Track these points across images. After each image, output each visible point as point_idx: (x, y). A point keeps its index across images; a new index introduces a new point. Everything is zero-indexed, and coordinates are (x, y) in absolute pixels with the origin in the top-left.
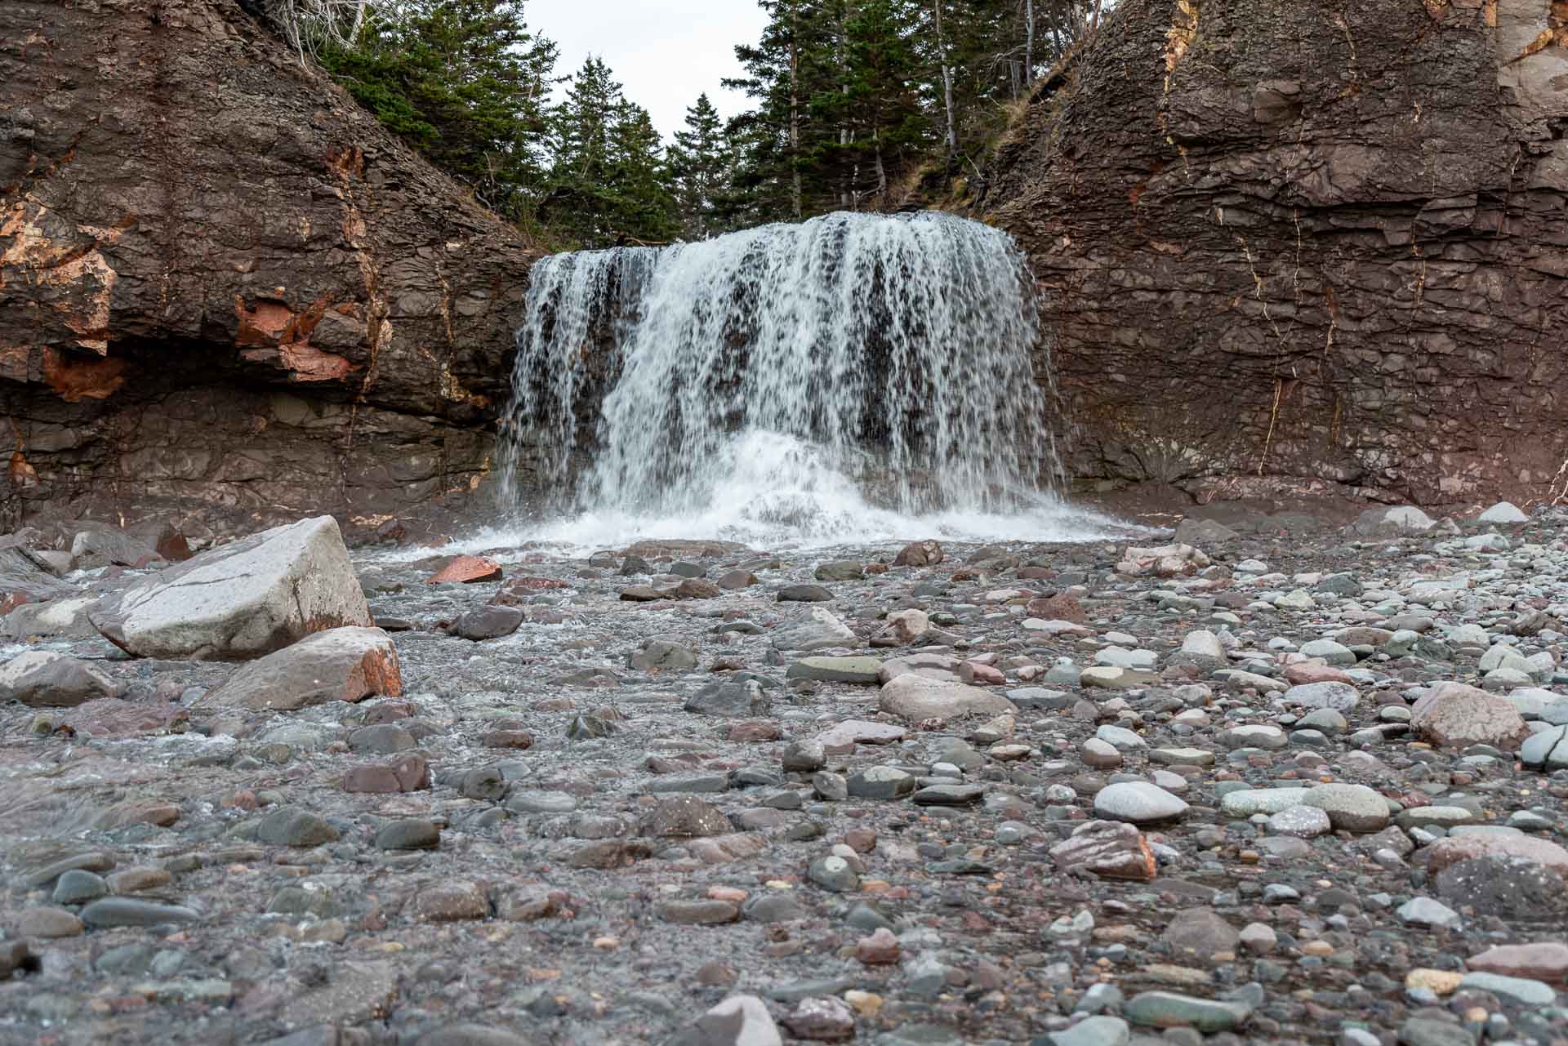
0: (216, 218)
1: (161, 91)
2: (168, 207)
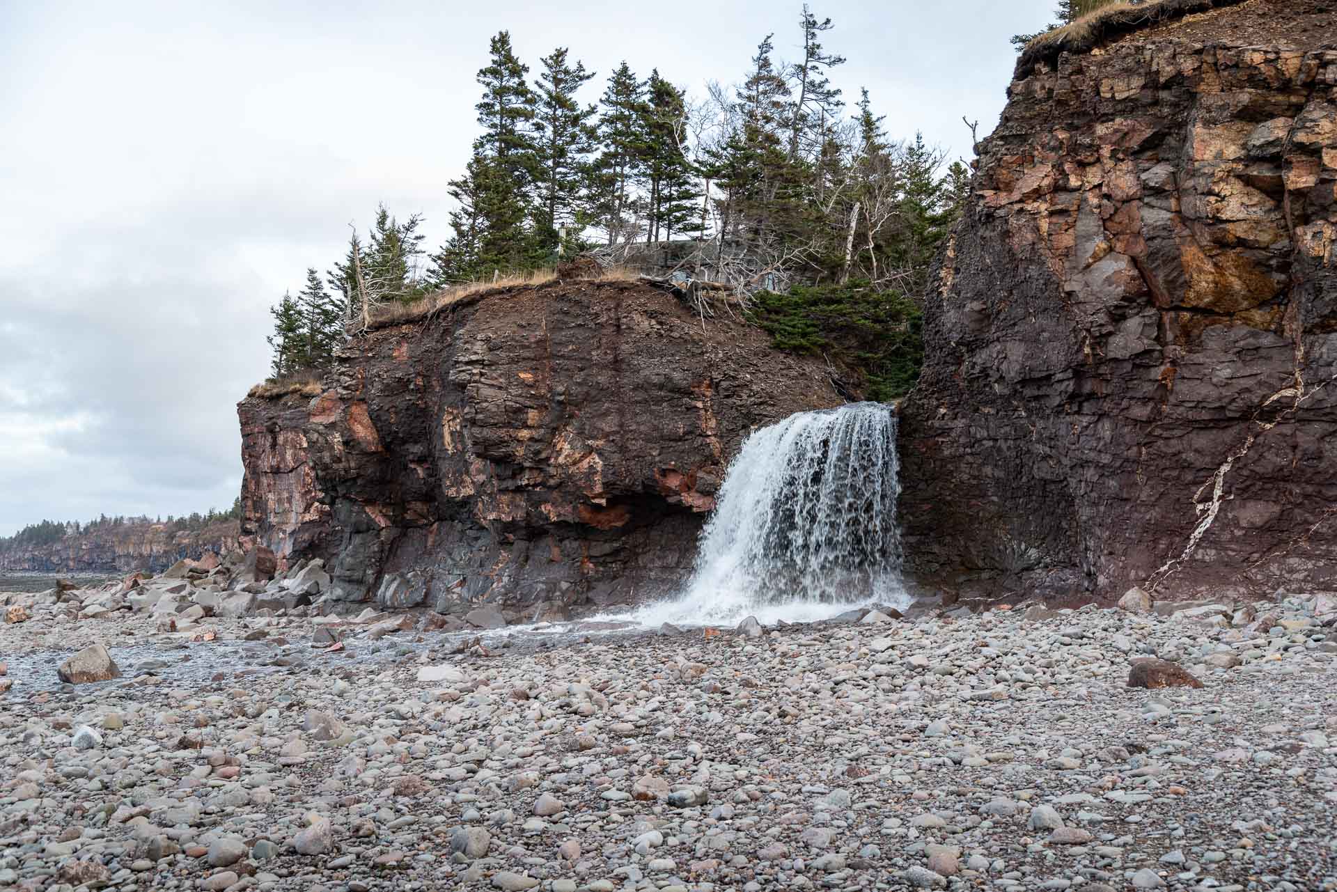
0: (642, 428)
1: (617, 364)
2: (621, 426)
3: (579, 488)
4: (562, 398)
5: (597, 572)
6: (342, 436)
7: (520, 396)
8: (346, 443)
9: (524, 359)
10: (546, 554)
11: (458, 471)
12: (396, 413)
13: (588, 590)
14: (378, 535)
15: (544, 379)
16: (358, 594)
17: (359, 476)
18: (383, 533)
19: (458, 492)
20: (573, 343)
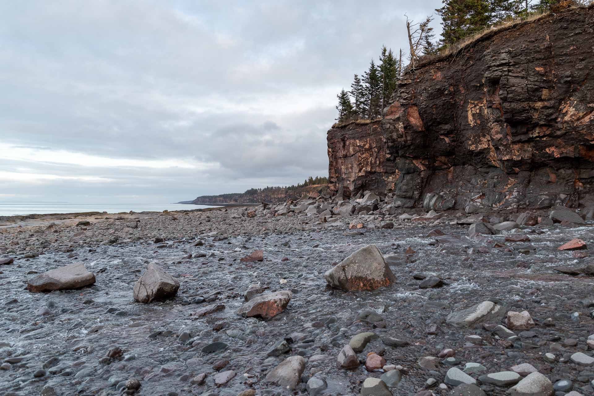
3: (582, 135)
4: (569, 79)
5: (585, 188)
6: (403, 124)
7: (537, 81)
8: (405, 128)
9: (537, 59)
10: (544, 179)
11: (476, 136)
12: (436, 108)
13: (579, 199)
14: (419, 175)
15: (551, 70)
16: (410, 203)
17: (412, 144)
18: (422, 173)
19: (476, 147)
20: (573, 45)
